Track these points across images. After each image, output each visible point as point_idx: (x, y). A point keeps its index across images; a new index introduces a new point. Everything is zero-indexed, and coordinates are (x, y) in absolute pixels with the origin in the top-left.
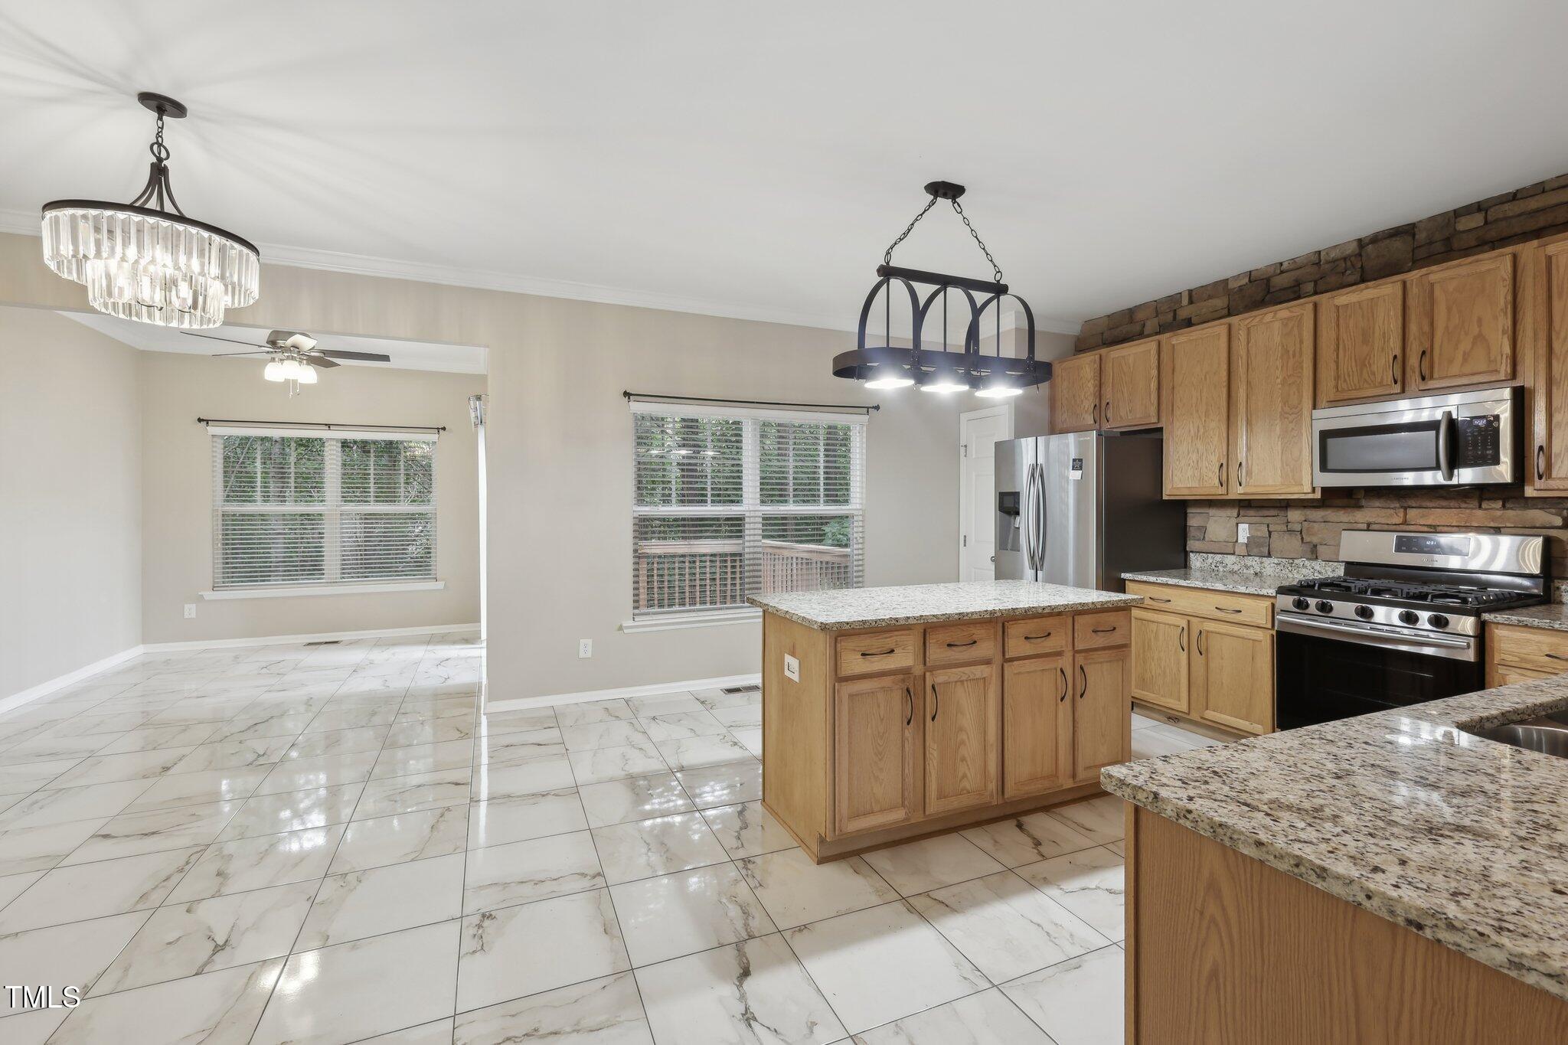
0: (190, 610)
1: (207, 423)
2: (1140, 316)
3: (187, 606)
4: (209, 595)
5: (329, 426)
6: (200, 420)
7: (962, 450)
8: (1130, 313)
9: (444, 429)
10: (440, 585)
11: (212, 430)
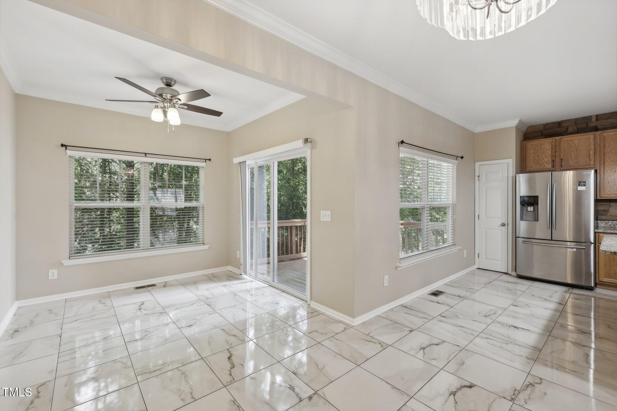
0: (53, 274)
1: (66, 148)
2: (565, 125)
3: (51, 271)
4: (67, 262)
5: (146, 154)
6: (62, 145)
7: (477, 178)
8: (559, 124)
9: (210, 160)
10: (206, 247)
11: (70, 152)
